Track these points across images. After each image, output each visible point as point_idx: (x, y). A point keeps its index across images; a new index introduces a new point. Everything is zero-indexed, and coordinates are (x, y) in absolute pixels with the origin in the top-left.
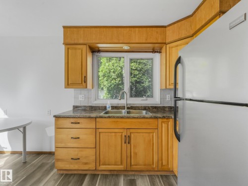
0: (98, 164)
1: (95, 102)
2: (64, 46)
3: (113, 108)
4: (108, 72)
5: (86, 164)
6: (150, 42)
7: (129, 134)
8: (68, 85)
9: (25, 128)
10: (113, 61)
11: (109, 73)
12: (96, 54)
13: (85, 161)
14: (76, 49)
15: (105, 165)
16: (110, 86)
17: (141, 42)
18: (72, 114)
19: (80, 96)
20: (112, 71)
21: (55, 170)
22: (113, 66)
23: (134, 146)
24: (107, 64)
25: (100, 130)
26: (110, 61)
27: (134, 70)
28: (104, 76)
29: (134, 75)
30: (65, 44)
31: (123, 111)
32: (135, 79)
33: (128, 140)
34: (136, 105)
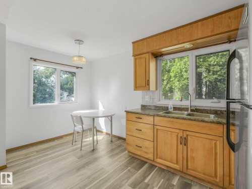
0: (155, 156)
1: (159, 103)
2: (133, 57)
3: (175, 109)
4: (179, 72)
5: (146, 153)
6: (218, 33)
7: (185, 136)
8: (136, 88)
9: (111, 117)
10: (184, 60)
11: (181, 73)
12: (159, 58)
13: (145, 150)
14: (141, 58)
15: (162, 159)
16: (182, 87)
17: (206, 36)
18: (140, 111)
19: (146, 97)
20: (184, 70)
21: (127, 152)
22: (185, 65)
23: (191, 149)
24: (178, 64)
25: (158, 127)
26: (181, 60)
27: (213, 65)
28: (175, 76)
29: (214, 71)
30: (134, 56)
31: (186, 113)
32: (215, 76)
33: (184, 141)
34: (203, 108)
